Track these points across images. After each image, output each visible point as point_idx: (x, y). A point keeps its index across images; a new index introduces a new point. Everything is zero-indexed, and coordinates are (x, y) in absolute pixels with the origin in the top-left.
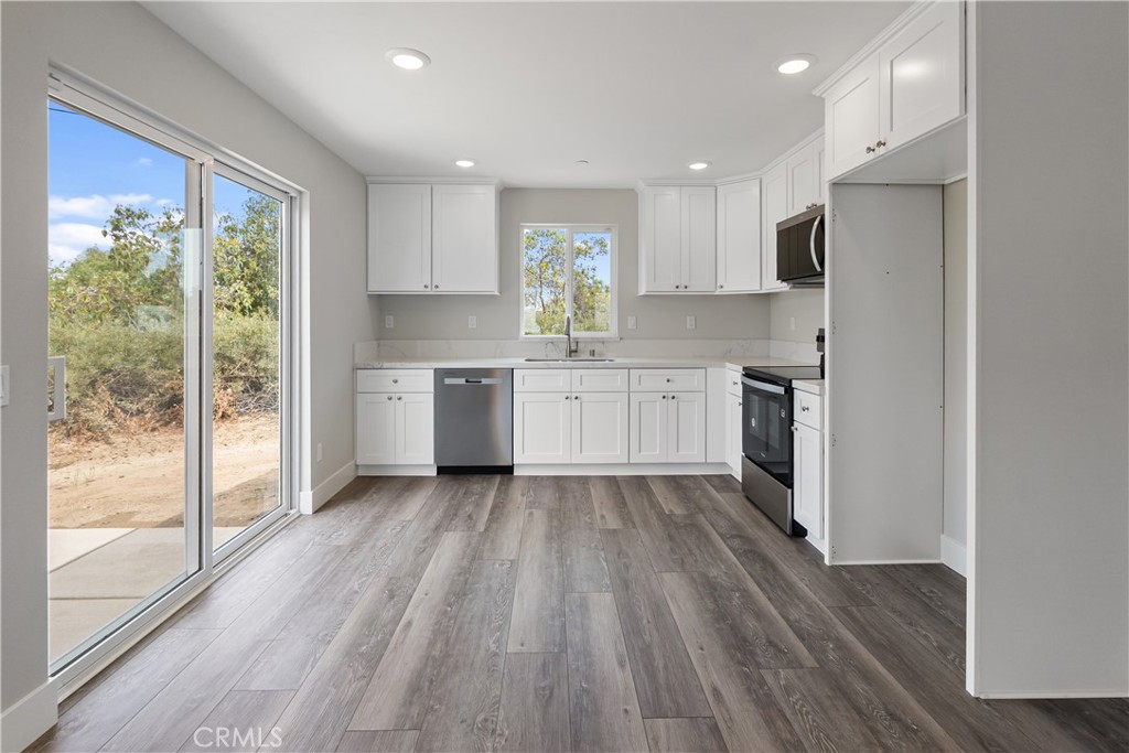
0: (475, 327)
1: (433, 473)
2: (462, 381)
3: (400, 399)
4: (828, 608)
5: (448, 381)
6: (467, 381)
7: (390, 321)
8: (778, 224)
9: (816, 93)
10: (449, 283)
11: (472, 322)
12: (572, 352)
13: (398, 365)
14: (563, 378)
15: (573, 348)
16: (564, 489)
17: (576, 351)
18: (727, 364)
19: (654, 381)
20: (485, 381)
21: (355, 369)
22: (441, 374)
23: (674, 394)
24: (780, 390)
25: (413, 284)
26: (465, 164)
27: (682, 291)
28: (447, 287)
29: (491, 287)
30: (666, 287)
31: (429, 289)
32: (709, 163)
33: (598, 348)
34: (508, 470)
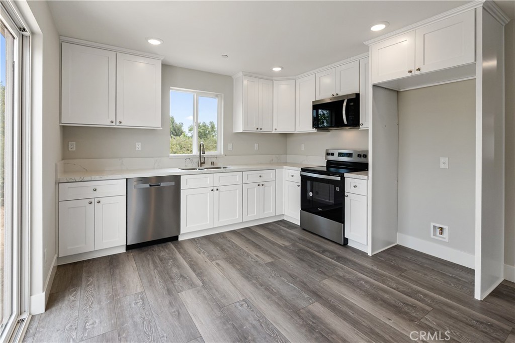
0: (140, 149)
1: (123, 251)
2: (146, 186)
3: (99, 202)
4: (397, 276)
6: (150, 186)
7: (73, 146)
8: (313, 102)
9: (366, 43)
10: (128, 121)
11: (138, 146)
12: (202, 164)
13: (97, 178)
14: (209, 179)
15: (202, 161)
17: (204, 163)
18: (285, 167)
19: (254, 177)
20: (161, 185)
21: (58, 183)
23: (263, 183)
24: (339, 178)
25: (104, 121)
26: (154, 42)
27: (259, 131)
28: (127, 122)
30: (252, 129)
31: (114, 124)
32: (282, 68)
33: (215, 160)
34: (175, 238)
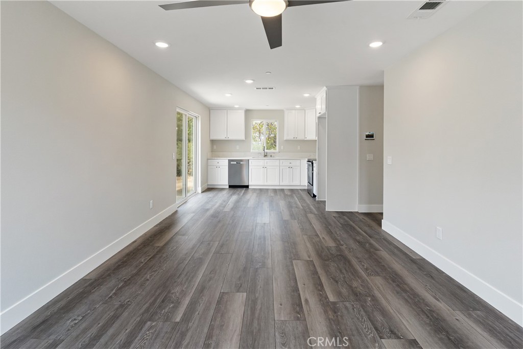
0: (238, 149)
1: (228, 187)
2: (235, 163)
3: (219, 167)
5: (232, 163)
6: (237, 163)
7: (215, 147)
11: (238, 147)
13: (219, 158)
14: (263, 162)
16: (261, 191)
17: (266, 155)
18: (306, 159)
19: (287, 163)
20: (241, 163)
21: (208, 159)
22: (230, 161)
23: (292, 167)
25: (222, 137)
27: (295, 139)
28: (231, 138)
29: (243, 138)
30: (291, 138)
31: (226, 138)
33: (273, 155)
34: (247, 187)
